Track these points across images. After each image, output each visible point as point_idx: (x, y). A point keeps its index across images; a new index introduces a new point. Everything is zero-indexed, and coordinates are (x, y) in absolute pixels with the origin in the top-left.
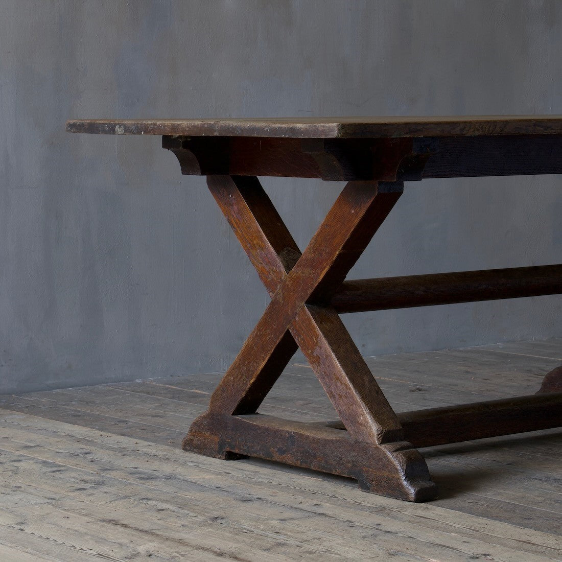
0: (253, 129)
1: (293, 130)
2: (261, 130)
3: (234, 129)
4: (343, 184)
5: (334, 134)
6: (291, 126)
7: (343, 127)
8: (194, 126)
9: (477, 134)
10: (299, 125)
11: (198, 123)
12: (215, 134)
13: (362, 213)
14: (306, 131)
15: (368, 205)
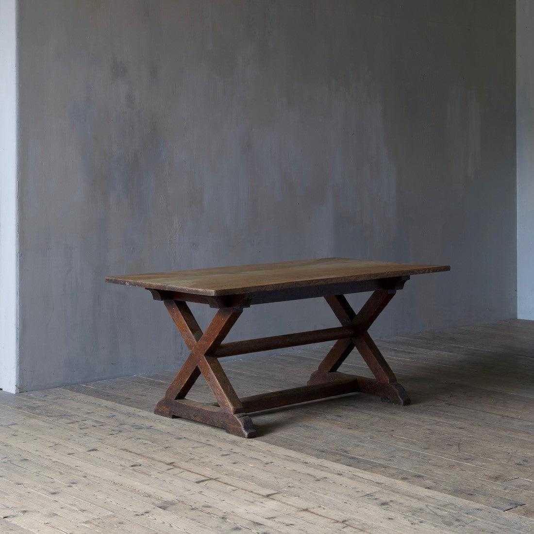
0: (182, 289)
1: (197, 291)
2: (185, 290)
3: (174, 288)
4: (218, 309)
5: (213, 294)
6: (197, 289)
7: (217, 292)
8: (158, 285)
9: (271, 289)
10: (199, 290)
11: (159, 284)
12: (167, 290)
13: (226, 320)
14: (202, 292)
15: (228, 317)
